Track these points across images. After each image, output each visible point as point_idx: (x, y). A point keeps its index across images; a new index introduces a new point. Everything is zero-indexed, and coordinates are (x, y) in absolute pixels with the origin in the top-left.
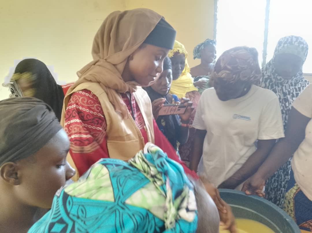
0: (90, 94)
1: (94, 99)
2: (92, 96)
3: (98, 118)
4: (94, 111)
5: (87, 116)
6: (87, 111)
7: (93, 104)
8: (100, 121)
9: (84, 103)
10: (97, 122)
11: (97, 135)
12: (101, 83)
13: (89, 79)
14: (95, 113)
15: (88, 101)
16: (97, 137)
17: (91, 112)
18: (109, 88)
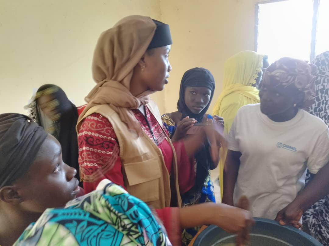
0: (98, 118)
1: (103, 122)
2: (101, 120)
3: (109, 142)
4: (103, 134)
5: (96, 140)
6: (97, 135)
7: (102, 128)
8: (111, 145)
9: (93, 127)
10: (107, 147)
11: (107, 160)
12: (111, 104)
13: (98, 102)
14: (105, 137)
15: (97, 126)
16: (107, 162)
17: (101, 136)
18: (120, 107)
